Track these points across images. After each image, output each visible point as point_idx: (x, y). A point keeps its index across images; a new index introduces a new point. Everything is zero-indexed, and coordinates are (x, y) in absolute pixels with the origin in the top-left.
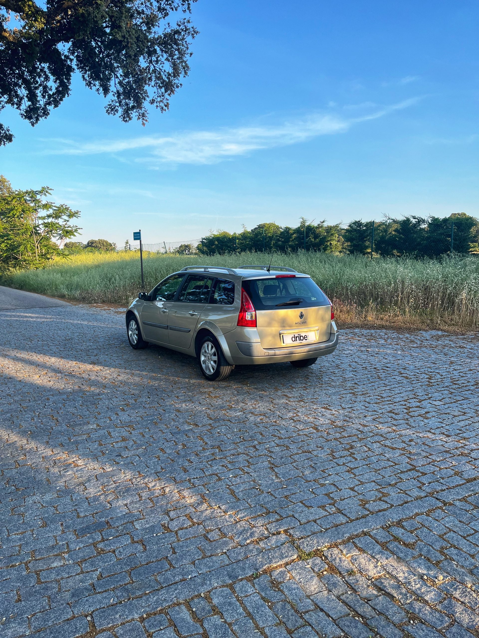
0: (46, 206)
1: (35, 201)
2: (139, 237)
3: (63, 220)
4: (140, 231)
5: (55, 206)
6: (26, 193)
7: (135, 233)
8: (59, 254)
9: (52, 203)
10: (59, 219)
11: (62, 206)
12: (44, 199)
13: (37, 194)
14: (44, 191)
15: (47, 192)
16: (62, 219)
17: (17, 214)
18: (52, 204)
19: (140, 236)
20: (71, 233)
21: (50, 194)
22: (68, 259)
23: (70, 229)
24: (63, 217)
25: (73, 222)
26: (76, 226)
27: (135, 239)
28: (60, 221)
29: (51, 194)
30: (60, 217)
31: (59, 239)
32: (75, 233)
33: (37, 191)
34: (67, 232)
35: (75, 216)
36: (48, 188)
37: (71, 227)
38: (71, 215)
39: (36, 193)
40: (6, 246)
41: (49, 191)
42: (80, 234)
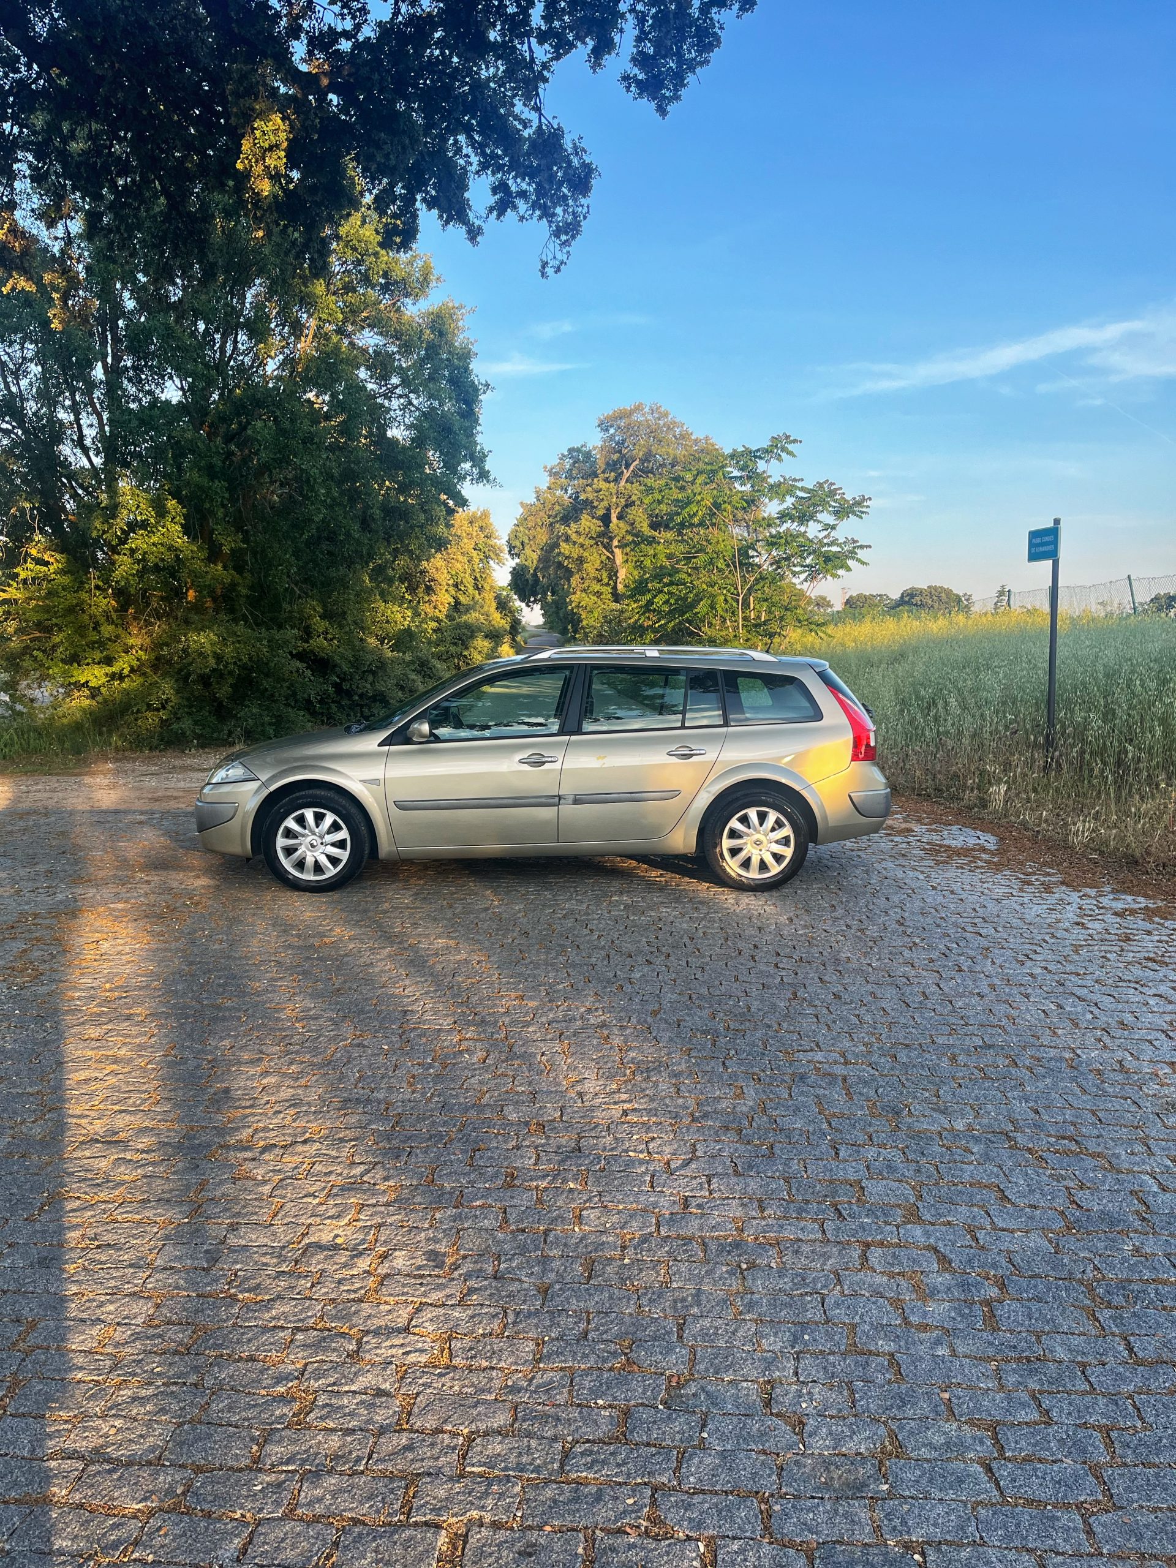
0: (778, 490)
1: (752, 476)
2: (1050, 548)
3: (820, 526)
4: (1057, 522)
5: (802, 489)
6: (732, 456)
7: (1033, 535)
8: (800, 621)
9: (795, 480)
10: (811, 523)
11: (821, 485)
12: (773, 470)
13: (760, 458)
14: (778, 447)
15: (783, 449)
16: (819, 522)
17: (700, 513)
18: (797, 484)
19: (1055, 543)
20: (837, 562)
21: (790, 453)
22: (823, 635)
23: (835, 549)
24: (819, 516)
25: (847, 529)
26: (855, 542)
27: (1033, 557)
28: (813, 530)
29: (794, 456)
30: (812, 517)
31: (806, 580)
32: (850, 562)
33: (758, 451)
34: (828, 559)
35: (854, 513)
36: (788, 437)
37: (839, 545)
38: (845, 510)
39: (755, 455)
40: (667, 602)
41: (790, 447)
42: (863, 563)
